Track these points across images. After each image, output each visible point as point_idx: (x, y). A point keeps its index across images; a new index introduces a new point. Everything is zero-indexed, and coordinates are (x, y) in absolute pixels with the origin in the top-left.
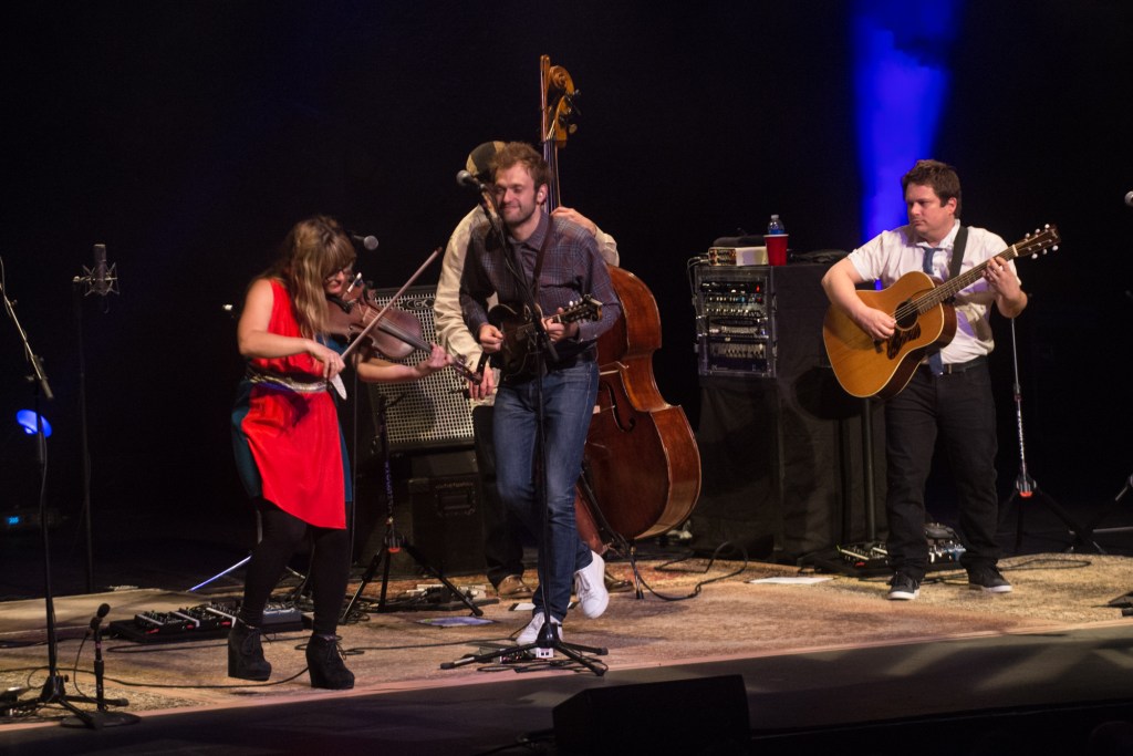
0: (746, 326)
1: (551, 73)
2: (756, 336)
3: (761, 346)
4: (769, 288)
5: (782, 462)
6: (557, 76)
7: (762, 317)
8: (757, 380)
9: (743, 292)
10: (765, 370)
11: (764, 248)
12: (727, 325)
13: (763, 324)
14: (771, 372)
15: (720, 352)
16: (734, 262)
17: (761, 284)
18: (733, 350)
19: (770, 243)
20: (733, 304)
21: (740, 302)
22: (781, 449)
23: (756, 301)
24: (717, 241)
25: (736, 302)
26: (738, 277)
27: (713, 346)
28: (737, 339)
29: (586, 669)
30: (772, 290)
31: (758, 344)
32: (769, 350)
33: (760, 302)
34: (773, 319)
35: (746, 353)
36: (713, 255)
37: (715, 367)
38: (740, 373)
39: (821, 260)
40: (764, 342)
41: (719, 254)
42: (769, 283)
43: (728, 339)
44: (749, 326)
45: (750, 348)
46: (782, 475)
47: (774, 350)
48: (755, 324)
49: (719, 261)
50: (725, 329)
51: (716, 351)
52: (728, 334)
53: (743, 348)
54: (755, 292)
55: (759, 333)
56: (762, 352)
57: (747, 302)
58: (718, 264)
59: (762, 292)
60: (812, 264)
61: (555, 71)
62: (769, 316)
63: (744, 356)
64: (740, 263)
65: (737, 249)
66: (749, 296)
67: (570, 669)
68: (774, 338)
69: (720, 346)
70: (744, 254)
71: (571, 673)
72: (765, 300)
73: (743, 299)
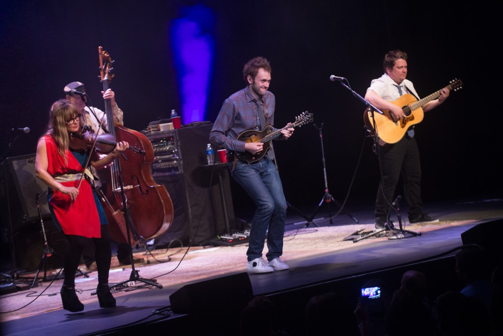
0: (167, 155)
1: (103, 54)
2: (172, 158)
3: (175, 162)
4: (176, 139)
5: (189, 206)
6: (106, 54)
7: (174, 150)
8: (175, 175)
9: (165, 141)
10: (178, 171)
11: (172, 123)
12: (159, 156)
13: (175, 152)
14: (181, 171)
15: (157, 167)
16: (159, 130)
17: (173, 137)
18: (163, 165)
19: (174, 121)
20: (161, 147)
21: (164, 145)
22: (188, 201)
23: (171, 144)
24: (151, 123)
25: (163, 146)
26: (162, 136)
27: (154, 165)
28: (164, 161)
29: (154, 287)
30: (178, 139)
31: (174, 161)
32: (179, 163)
33: (173, 144)
34: (179, 150)
35: (169, 165)
36: (150, 129)
37: (155, 173)
38: (167, 174)
39: (195, 125)
40: (176, 160)
41: (152, 128)
42: (176, 136)
43: (160, 161)
44: (169, 154)
45: (170, 163)
46: (190, 211)
47: (182, 162)
48: (172, 153)
49: (153, 131)
50: (158, 157)
51: (155, 167)
52: (160, 159)
53: (167, 163)
54: (171, 140)
55: (174, 156)
56: (176, 164)
57: (167, 145)
58: (152, 132)
59: (173, 140)
60: (191, 127)
61: (105, 53)
62: (178, 149)
63: (168, 167)
64: (162, 130)
65: (160, 125)
66: (168, 143)
67: (147, 288)
68: (181, 158)
69: (156, 164)
70: (163, 126)
71: (148, 289)
72: (175, 143)
73: (165, 144)
